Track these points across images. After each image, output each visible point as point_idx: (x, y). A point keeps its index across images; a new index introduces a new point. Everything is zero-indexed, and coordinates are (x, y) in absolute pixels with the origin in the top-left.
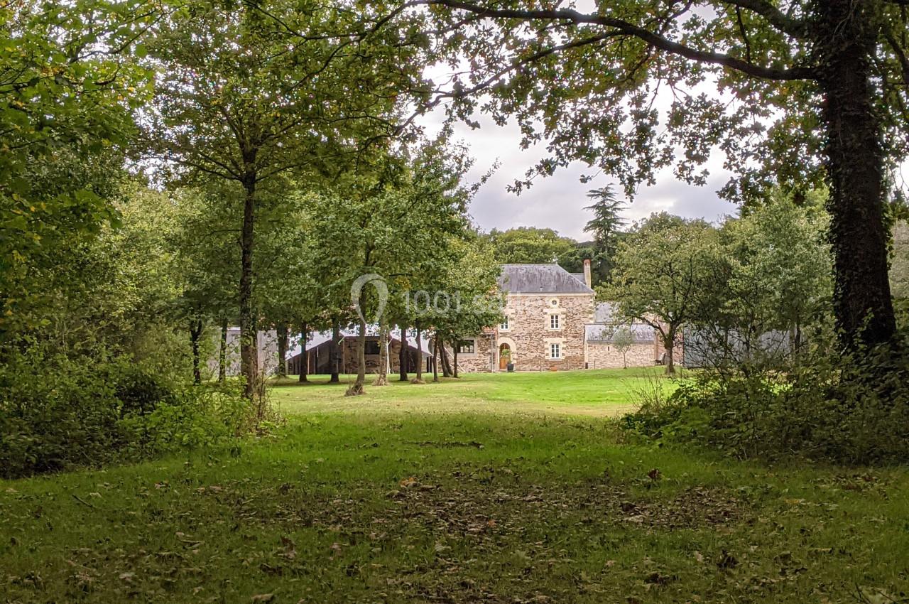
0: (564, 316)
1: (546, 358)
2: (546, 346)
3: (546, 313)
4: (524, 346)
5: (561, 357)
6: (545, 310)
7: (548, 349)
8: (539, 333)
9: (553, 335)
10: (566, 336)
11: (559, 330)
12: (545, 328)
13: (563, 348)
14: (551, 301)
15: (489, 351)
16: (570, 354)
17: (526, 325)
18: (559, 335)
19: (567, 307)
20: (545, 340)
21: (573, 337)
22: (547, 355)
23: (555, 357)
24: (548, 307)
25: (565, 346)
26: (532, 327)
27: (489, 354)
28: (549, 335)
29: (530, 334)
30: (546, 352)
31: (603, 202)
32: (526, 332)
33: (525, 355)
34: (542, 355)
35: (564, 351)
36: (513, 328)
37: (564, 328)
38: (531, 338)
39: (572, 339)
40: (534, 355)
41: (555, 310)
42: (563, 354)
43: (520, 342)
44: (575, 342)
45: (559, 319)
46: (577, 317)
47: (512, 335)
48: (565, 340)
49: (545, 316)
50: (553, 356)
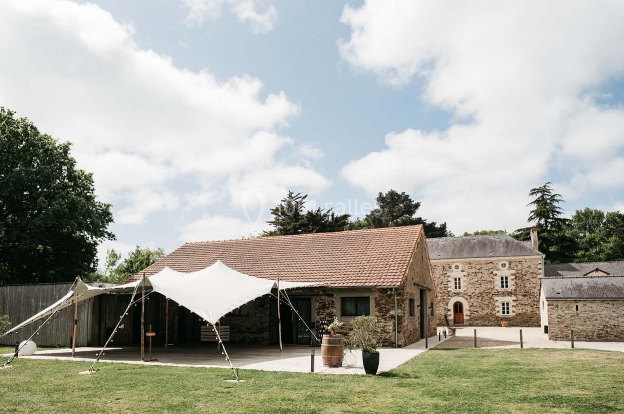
0: (514, 277)
1: (497, 314)
2: (497, 304)
3: (496, 275)
4: (475, 304)
5: (511, 314)
6: (495, 272)
7: (498, 307)
8: (490, 293)
9: (504, 294)
10: (516, 295)
11: (509, 289)
12: (496, 288)
13: (513, 306)
14: (500, 264)
15: (392, 313)
16: (520, 312)
17: (478, 286)
18: (510, 294)
19: (516, 268)
20: (496, 298)
21: (523, 296)
22: (498, 312)
23: (506, 314)
24: (498, 270)
25: (515, 304)
26: (483, 287)
27: (392, 317)
28: (499, 294)
29: (481, 294)
30: (497, 309)
31: (542, 197)
32: (477, 292)
33: (477, 312)
34: (494, 312)
35: (514, 309)
36: (465, 289)
37: (513, 288)
38: (483, 298)
39: (521, 297)
40: (485, 312)
41: (506, 272)
42: (513, 312)
43: (472, 300)
44: (525, 300)
45: (509, 280)
46: (526, 278)
47: (464, 295)
48: (515, 298)
49: (495, 277)
50: (504, 312)
